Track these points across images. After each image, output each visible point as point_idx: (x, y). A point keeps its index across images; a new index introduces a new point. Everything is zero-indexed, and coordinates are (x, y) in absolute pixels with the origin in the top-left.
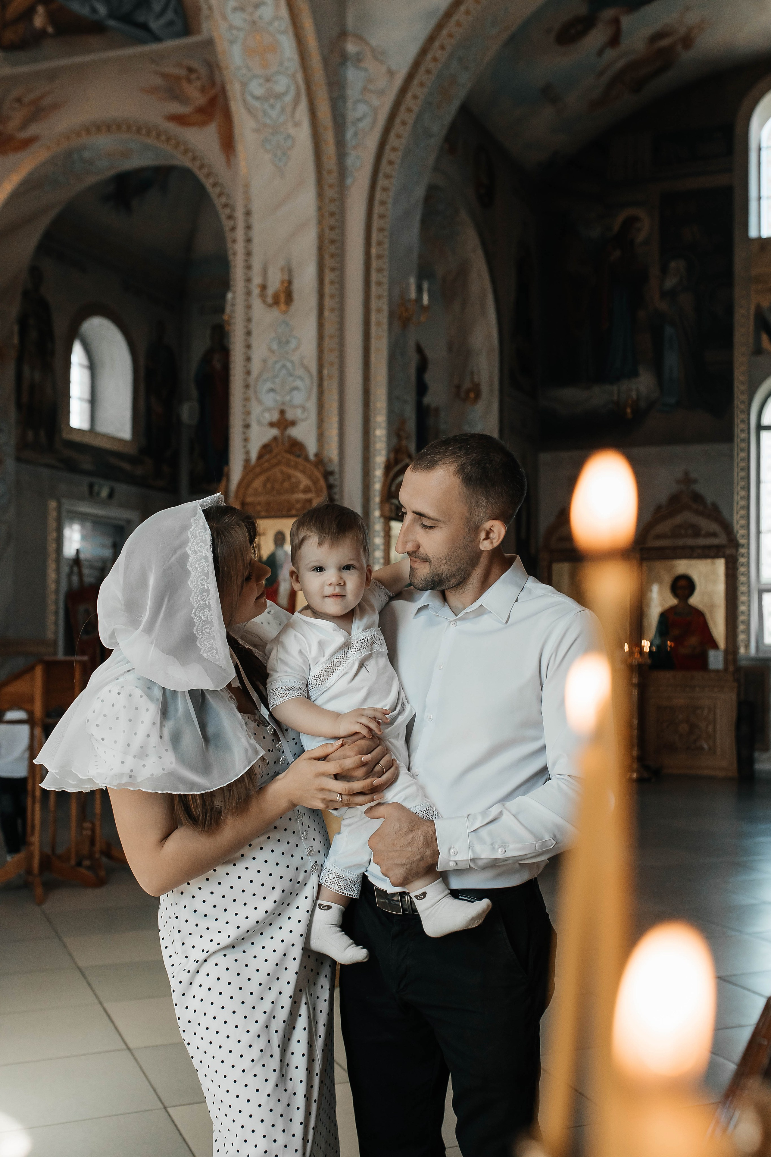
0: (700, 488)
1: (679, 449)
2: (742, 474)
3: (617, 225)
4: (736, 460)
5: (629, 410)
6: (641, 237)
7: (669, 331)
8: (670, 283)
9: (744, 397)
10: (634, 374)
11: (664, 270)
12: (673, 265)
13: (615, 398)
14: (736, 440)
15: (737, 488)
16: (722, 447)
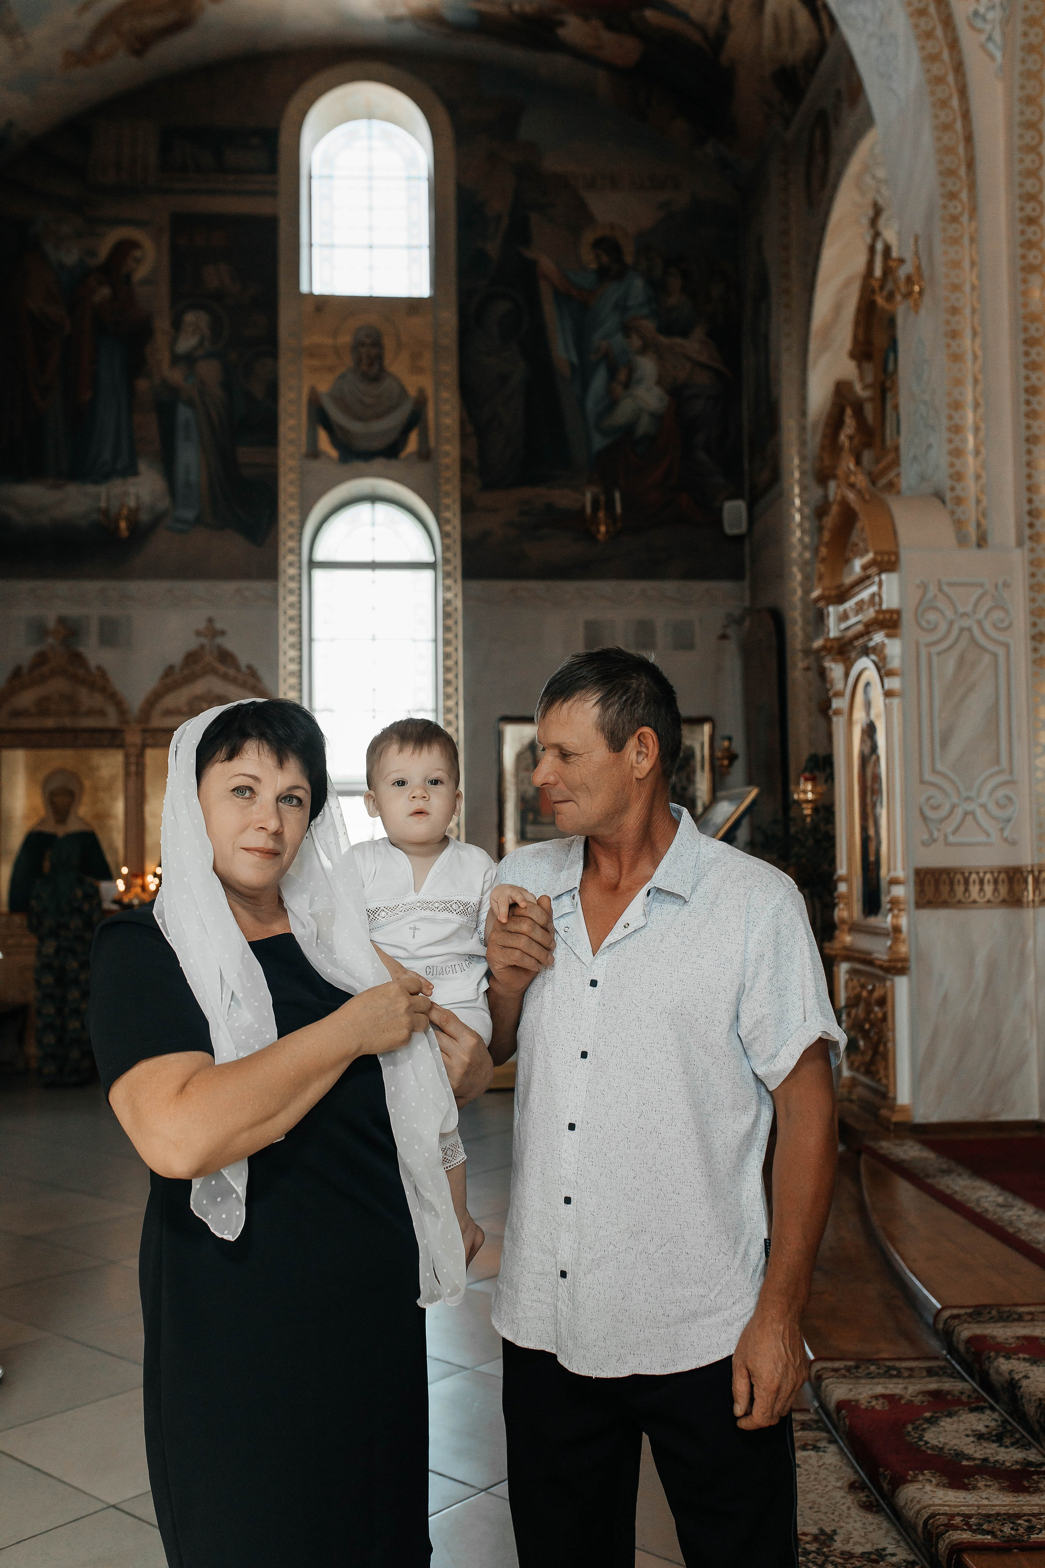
0: (230, 644)
1: (199, 587)
2: (292, 626)
3: (105, 248)
4: (283, 605)
5: (123, 525)
6: (141, 272)
7: (184, 413)
8: (186, 343)
9: (294, 517)
10: (131, 471)
11: (177, 324)
12: (190, 317)
13: (103, 504)
14: (283, 578)
15: (283, 646)
16: (261, 586)
